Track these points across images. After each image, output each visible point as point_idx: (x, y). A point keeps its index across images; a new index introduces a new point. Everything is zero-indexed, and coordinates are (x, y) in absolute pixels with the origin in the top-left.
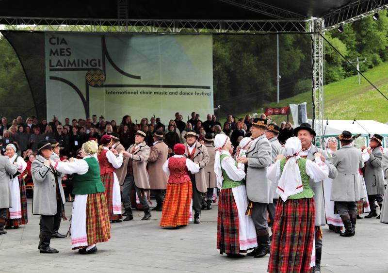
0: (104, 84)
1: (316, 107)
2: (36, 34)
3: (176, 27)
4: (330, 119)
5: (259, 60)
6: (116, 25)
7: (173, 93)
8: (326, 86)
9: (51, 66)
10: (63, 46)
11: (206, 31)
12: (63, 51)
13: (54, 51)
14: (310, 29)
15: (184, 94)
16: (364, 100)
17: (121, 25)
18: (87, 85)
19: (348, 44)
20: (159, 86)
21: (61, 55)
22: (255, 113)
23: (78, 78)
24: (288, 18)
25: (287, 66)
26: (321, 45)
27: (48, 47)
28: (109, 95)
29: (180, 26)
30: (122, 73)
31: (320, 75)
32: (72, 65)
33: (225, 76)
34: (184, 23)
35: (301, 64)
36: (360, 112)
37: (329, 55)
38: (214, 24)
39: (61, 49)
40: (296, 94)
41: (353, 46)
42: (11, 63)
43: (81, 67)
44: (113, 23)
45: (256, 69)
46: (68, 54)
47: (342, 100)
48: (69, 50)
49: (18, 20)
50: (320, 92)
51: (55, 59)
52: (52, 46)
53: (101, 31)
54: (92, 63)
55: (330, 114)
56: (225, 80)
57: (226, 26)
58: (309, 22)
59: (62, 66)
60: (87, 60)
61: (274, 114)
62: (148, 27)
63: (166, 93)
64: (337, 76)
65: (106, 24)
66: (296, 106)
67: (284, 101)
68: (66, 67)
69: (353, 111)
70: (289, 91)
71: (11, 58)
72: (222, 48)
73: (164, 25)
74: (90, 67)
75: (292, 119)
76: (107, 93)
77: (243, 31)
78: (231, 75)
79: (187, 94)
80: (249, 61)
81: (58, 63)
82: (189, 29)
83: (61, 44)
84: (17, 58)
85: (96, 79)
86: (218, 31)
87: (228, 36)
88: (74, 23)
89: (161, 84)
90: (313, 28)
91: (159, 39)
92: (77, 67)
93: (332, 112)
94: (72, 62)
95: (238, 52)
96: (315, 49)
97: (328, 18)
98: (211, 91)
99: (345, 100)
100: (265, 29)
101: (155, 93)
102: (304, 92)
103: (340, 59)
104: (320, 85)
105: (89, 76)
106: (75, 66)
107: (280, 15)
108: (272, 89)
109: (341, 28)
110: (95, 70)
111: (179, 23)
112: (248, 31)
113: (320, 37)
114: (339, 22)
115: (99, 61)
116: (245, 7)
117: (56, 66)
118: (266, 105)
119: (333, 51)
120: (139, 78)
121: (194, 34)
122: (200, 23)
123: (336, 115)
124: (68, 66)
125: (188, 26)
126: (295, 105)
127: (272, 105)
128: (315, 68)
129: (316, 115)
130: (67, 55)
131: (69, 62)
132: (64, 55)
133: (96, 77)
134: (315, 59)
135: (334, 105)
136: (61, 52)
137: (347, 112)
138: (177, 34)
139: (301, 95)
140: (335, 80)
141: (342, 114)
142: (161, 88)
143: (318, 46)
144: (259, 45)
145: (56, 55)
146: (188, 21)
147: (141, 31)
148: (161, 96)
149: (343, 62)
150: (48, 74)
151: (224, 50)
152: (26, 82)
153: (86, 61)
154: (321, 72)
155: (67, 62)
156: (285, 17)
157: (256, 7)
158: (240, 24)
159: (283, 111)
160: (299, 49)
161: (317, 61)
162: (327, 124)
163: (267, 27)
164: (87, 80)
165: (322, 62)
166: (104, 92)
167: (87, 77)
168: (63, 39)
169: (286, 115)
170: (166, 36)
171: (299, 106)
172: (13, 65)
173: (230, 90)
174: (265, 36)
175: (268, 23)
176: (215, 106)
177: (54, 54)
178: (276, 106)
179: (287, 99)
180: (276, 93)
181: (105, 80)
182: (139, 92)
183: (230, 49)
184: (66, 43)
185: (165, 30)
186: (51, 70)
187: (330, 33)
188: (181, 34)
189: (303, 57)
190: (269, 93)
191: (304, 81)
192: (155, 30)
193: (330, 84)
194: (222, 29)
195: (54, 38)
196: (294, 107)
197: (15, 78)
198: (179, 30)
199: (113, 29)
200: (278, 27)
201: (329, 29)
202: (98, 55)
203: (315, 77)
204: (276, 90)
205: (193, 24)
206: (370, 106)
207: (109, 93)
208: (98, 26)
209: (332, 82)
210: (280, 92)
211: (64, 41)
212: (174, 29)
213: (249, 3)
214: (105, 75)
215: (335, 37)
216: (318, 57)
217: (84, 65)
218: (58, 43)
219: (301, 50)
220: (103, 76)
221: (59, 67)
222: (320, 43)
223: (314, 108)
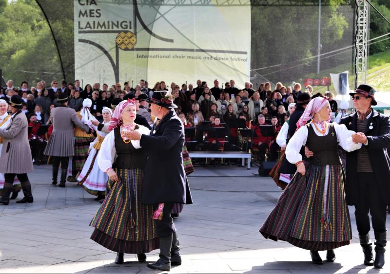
0: (135, 47)
1: (358, 77)
7: (208, 58)
9: (79, 27)
10: (92, 7)
12: (92, 12)
13: (83, 12)
15: (219, 59)
18: (117, 47)
20: (192, 50)
21: (91, 16)
23: (108, 41)
25: (329, 34)
26: (366, 11)
27: (77, 8)
28: (140, 58)
30: (154, 35)
31: (363, 43)
32: (101, 27)
33: (263, 44)
35: (344, 32)
37: (375, 24)
39: (91, 11)
42: (38, 26)
43: (111, 29)
46: (98, 15)
48: (98, 11)
50: (363, 61)
51: (84, 20)
52: (79, 5)
54: (123, 26)
56: (263, 48)
59: (91, 28)
60: (118, 22)
61: (314, 85)
63: (200, 58)
67: (325, 71)
68: (96, 29)
71: (38, 21)
72: (260, 14)
74: (120, 29)
76: (138, 57)
79: (222, 59)
81: (87, 25)
83: (90, 5)
84: (45, 21)
85: (126, 42)
89: (195, 48)
92: (107, 29)
94: (101, 24)
96: (359, 15)
98: (248, 57)
101: (189, 57)
104: (363, 54)
105: (119, 38)
106: (105, 28)
108: (312, 58)
110: (126, 32)
113: (365, 2)
115: (130, 22)
117: (85, 28)
118: (305, 76)
119: (379, 19)
120: (172, 41)
124: (98, 28)
126: (336, 75)
127: (312, 75)
128: (358, 35)
130: (97, 17)
131: (99, 23)
132: (94, 16)
133: (126, 40)
134: (360, 25)
136: (91, 13)
139: (342, 65)
140: (380, 51)
141: (387, 86)
142: (195, 52)
143: (363, 11)
145: (85, 15)
148: (195, 60)
150: (77, 36)
151: (262, 16)
153: (116, 24)
154: (365, 40)
155: (96, 23)
159: (323, 82)
160: (343, 15)
161: (362, 28)
164: (116, 43)
165: (366, 30)
166: (135, 55)
167: (118, 40)
168: (93, 0)
169: (326, 87)
171: (340, 75)
172: (40, 28)
177: (83, 15)
178: (316, 76)
179: (328, 70)
181: (136, 43)
182: (172, 56)
183: (269, 16)
184: (95, 3)
186: (80, 32)
189: (347, 24)
190: (308, 62)
193: (375, 55)
196: (334, 77)
197: (42, 42)
202: (130, 17)
203: (358, 45)
207: (140, 56)
209: (377, 52)
210: (320, 63)
214: (136, 38)
215: (381, 5)
216: (362, 23)
217: (114, 27)
218: (87, 4)
219: (344, 17)
220: (133, 38)
221: (88, 29)
222: (365, 9)
223: (356, 78)
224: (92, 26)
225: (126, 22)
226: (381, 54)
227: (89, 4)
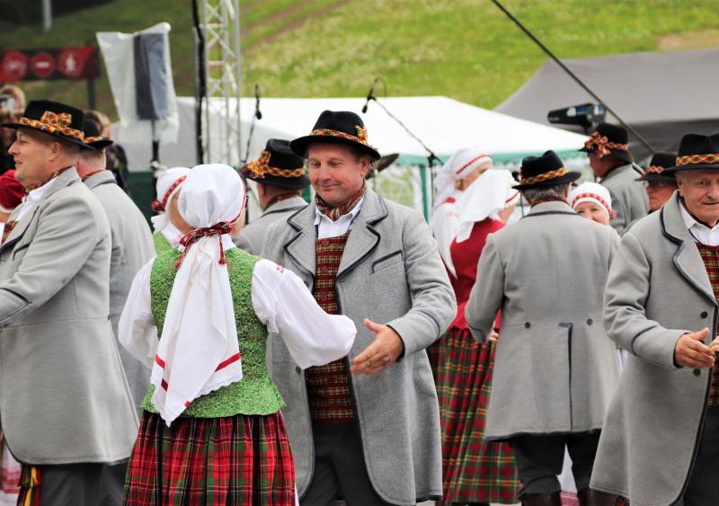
1: (209, 45)
4: (268, 95)
16: (406, 14)
36: (393, 63)
47: (319, 14)
55: (269, 73)
61: (30, 76)
66: (125, 38)
67: (72, 19)
69: (362, 62)
75: (109, 96)
93: (275, 68)
99: (330, 15)
123: (295, 76)
126: (121, 36)
127: (23, 35)
129: (209, 80)
135: (284, 36)
137: (338, 66)
141: (319, 73)
159: (70, 64)
162: (259, 115)
169: (83, 84)
171: (137, 40)
178: (38, 42)
179: (87, 13)
196: (115, 47)
206: (430, 39)
223: (201, 48)
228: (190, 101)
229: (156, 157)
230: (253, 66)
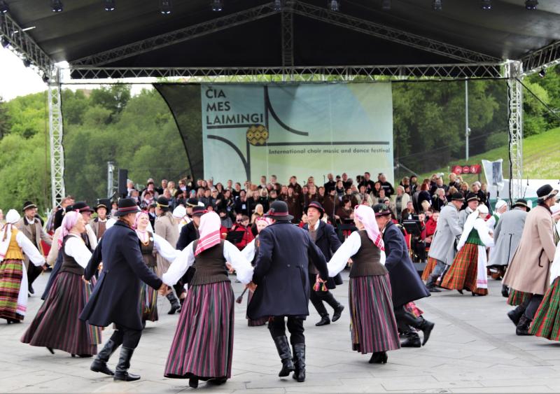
0: (267, 142)
1: (513, 165)
2: (191, 86)
3: (349, 74)
4: (530, 179)
5: (444, 110)
6: (281, 73)
7: (346, 151)
8: (525, 140)
9: (208, 123)
10: (221, 99)
11: (383, 77)
12: (221, 105)
13: (211, 106)
14: (506, 73)
15: (358, 151)
17: (286, 73)
18: (248, 143)
19: (550, 90)
20: (329, 143)
21: (219, 110)
22: (440, 172)
23: (238, 136)
24: (479, 61)
25: (477, 117)
26: (519, 92)
27: (205, 101)
28: (273, 154)
29: (354, 73)
30: (288, 129)
31: (518, 126)
32: (231, 121)
33: (405, 129)
34: (358, 69)
35: (494, 114)
37: (528, 104)
38: (393, 70)
39: (219, 103)
40: (489, 150)
41: (557, 93)
42: (163, 119)
43: (241, 123)
44: (277, 72)
45: (441, 122)
46: (227, 108)
47: (543, 156)
48: (227, 104)
49: (172, 71)
50: (518, 146)
51: (212, 115)
52: (206, 98)
53: (263, 81)
54: (254, 118)
55: (529, 172)
56: (405, 134)
57: (407, 72)
58: (504, 66)
59: (219, 122)
60: (248, 115)
61: (462, 173)
62: (317, 75)
63: (337, 151)
64: (537, 129)
65: (270, 72)
66: (490, 163)
67: (474, 157)
68: (225, 124)
69: (557, 169)
70: (480, 146)
71: (162, 114)
72: (401, 98)
73: (334, 72)
74: (251, 123)
76: (271, 152)
77: (427, 78)
78: (413, 128)
79: (362, 151)
80: (433, 111)
81: (216, 119)
82: (363, 76)
83: (219, 97)
84: (170, 113)
85: (258, 137)
86: (397, 78)
87: (408, 84)
88: (233, 73)
89: (332, 140)
90: (509, 72)
91: (330, 88)
92: (237, 124)
93: (531, 171)
94: (231, 118)
95: (420, 102)
96: (512, 96)
97: (527, 61)
98: (391, 147)
99: (547, 156)
100: (453, 75)
101: (325, 151)
102: (498, 147)
103: (540, 107)
104: (518, 139)
105: (250, 133)
106: (235, 122)
107: (471, 58)
108: (460, 143)
109: (542, 72)
111: (353, 69)
112: (432, 78)
113: (517, 82)
114: (541, 64)
115: (262, 115)
116: (429, 50)
117: (214, 123)
118: (453, 163)
119: (532, 99)
120: (306, 134)
121: (369, 82)
122: (376, 69)
123: (537, 173)
124: (227, 122)
125: (362, 73)
126: (488, 162)
127: (461, 162)
128: (512, 119)
129: (513, 175)
131: (228, 118)
132: (222, 110)
133: (258, 135)
134: (512, 108)
135: (534, 162)
136: (219, 106)
137: (549, 171)
138: (350, 82)
139: (494, 150)
140: (534, 133)
141: (544, 172)
142: (332, 146)
143: (516, 93)
144: (445, 93)
145: (214, 110)
146: (363, 67)
147: (308, 80)
148: (332, 154)
149: (544, 111)
150: (206, 132)
151: (403, 99)
152: (180, 140)
153: (246, 117)
154: (520, 125)
155: (225, 118)
156: (476, 60)
157: (442, 49)
158: (423, 69)
159: (474, 170)
160: (492, 96)
161: (515, 111)
162: (528, 185)
163: (455, 72)
164: (247, 139)
165: (520, 112)
166: (268, 151)
168: (221, 91)
169: (477, 175)
170: (338, 85)
171: (494, 163)
172: (165, 120)
173: (410, 146)
174: (452, 83)
175: (456, 67)
176: (395, 165)
177: (211, 109)
178: (464, 164)
179: (478, 156)
180: (465, 149)
181: (268, 137)
182: (306, 150)
183: (411, 99)
184: (224, 96)
185: (335, 78)
186: (209, 128)
187: (528, 78)
188: (355, 82)
189: (497, 106)
190: (456, 148)
191: (498, 134)
192: (324, 78)
193: (529, 137)
194: (402, 75)
195: (212, 90)
196: (487, 165)
197: (168, 136)
198: (352, 78)
199: (276, 78)
200: (468, 72)
201: (529, 74)
202: (260, 109)
203: (512, 129)
204: (465, 145)
205: (369, 70)
207: (273, 152)
208: (260, 76)
209: (531, 135)
210: (469, 148)
211: (222, 94)
212: (346, 76)
213: (434, 45)
214: (268, 132)
215: (534, 82)
216: (516, 106)
217: (244, 120)
218: (215, 97)
219: (494, 98)
220: (265, 132)
221: (217, 124)
222: (518, 90)
223: (511, 166)
224: (221, 120)
225: (257, 115)
226: (535, 136)
227: (217, 95)
228: (508, 180)
229: (498, 196)
230: (525, 170)
